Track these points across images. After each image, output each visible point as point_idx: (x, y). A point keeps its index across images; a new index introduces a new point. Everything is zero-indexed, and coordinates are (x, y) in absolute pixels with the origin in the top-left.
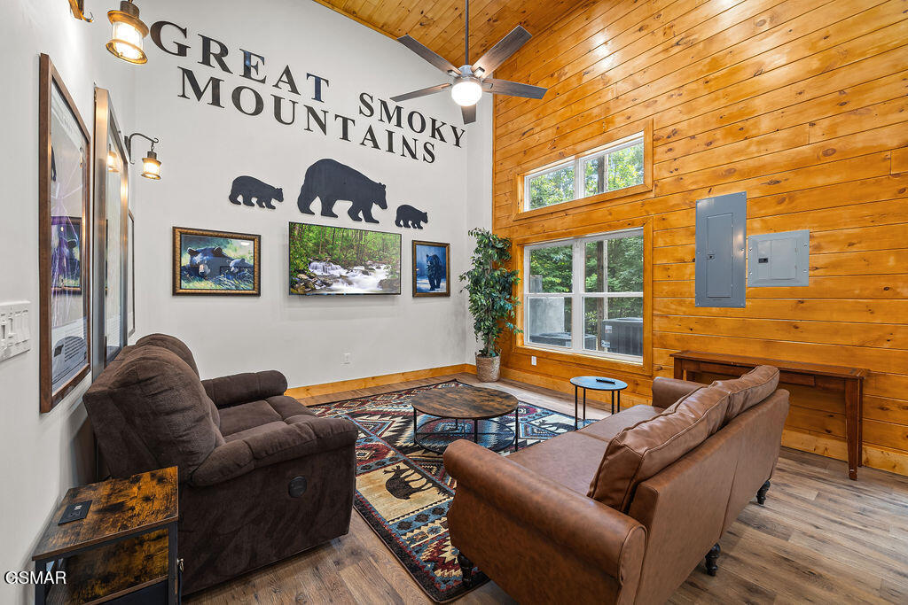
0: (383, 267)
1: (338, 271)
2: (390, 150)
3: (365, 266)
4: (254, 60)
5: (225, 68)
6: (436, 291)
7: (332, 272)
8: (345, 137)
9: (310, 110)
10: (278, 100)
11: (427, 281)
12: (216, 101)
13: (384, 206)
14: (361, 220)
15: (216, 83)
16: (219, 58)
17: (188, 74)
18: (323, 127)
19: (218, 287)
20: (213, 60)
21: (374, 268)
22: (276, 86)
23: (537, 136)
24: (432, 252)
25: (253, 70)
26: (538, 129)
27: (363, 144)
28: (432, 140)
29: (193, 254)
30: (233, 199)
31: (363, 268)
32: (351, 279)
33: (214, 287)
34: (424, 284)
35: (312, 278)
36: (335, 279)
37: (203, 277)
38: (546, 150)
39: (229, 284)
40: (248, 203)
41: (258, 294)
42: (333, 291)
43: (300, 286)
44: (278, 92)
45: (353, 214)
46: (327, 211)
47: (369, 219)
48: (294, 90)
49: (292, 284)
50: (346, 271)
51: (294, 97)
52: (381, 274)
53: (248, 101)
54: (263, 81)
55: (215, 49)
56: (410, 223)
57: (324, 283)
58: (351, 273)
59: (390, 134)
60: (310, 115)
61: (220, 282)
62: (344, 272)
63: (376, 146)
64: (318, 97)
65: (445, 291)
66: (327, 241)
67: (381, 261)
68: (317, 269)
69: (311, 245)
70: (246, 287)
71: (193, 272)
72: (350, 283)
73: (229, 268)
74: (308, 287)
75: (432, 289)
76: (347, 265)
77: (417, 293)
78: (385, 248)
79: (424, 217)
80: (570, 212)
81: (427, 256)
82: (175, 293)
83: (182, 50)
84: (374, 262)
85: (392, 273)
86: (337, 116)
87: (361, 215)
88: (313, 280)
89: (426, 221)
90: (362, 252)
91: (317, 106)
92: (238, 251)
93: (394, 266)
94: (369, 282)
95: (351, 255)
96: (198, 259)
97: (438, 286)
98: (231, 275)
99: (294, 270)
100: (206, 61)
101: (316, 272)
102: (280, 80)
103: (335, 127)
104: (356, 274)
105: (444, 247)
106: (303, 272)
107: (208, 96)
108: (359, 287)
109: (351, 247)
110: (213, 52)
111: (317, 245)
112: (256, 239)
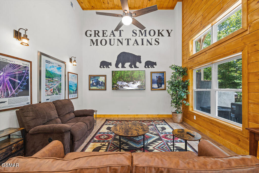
0: (139, 82)
1: (125, 83)
2: (143, 44)
3: (134, 82)
4: (105, 32)
5: (99, 36)
6: (160, 88)
7: (123, 84)
8: (128, 44)
9: (118, 40)
10: (110, 40)
11: (157, 85)
12: (97, 45)
13: (140, 62)
14: (133, 68)
15: (97, 40)
16: (97, 34)
17: (92, 40)
18: (122, 43)
19: (98, 88)
20: (96, 35)
21: (136, 82)
22: (110, 36)
23: (195, 23)
24: (158, 75)
25: (105, 34)
26: (196, 19)
27: (133, 45)
28: (158, 37)
29: (93, 81)
30: (100, 67)
31: (133, 82)
32: (129, 85)
33: (97, 88)
34: (155, 86)
35: (118, 85)
36: (124, 86)
37: (94, 86)
38: (199, 27)
39: (99, 87)
40: (104, 67)
41: (106, 90)
42: (123, 89)
43: (115, 87)
44: (110, 38)
45: (131, 66)
46: (123, 67)
47: (136, 67)
48: (114, 36)
49: (113, 87)
50: (128, 83)
51: (114, 38)
52: (138, 84)
53: (104, 42)
54: (107, 36)
55: (97, 32)
56: (150, 66)
57: (121, 87)
58: (129, 84)
59: (142, 40)
60: (118, 41)
61: (97, 87)
62: (127, 84)
63: (138, 44)
64: (120, 36)
65: (164, 88)
66: (122, 76)
67: (138, 80)
68: (119, 83)
69: (118, 77)
70: (103, 88)
71: (93, 85)
72: (129, 87)
73: (100, 84)
74: (116, 88)
75: (159, 87)
76: (128, 82)
77: (152, 89)
78: (140, 76)
79: (155, 64)
80: (207, 52)
81: (156, 76)
82: (89, 90)
83: (91, 35)
84: (136, 81)
85: (142, 83)
86: (125, 39)
87: (133, 66)
88: (118, 86)
89: (156, 65)
90: (132, 78)
91: (120, 38)
92: (101, 79)
93: (142, 81)
94: (134, 86)
95: (129, 79)
96: (93, 82)
97: (161, 87)
98: (100, 85)
99: (113, 84)
100: (95, 36)
101: (119, 84)
102: (111, 34)
103: (125, 42)
104: (131, 84)
105: (163, 73)
106: (115, 84)
107: (95, 44)
108: (131, 87)
109: (129, 77)
110: (96, 33)
111: (119, 77)
112: (105, 76)
